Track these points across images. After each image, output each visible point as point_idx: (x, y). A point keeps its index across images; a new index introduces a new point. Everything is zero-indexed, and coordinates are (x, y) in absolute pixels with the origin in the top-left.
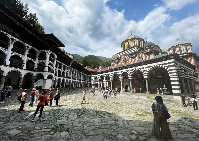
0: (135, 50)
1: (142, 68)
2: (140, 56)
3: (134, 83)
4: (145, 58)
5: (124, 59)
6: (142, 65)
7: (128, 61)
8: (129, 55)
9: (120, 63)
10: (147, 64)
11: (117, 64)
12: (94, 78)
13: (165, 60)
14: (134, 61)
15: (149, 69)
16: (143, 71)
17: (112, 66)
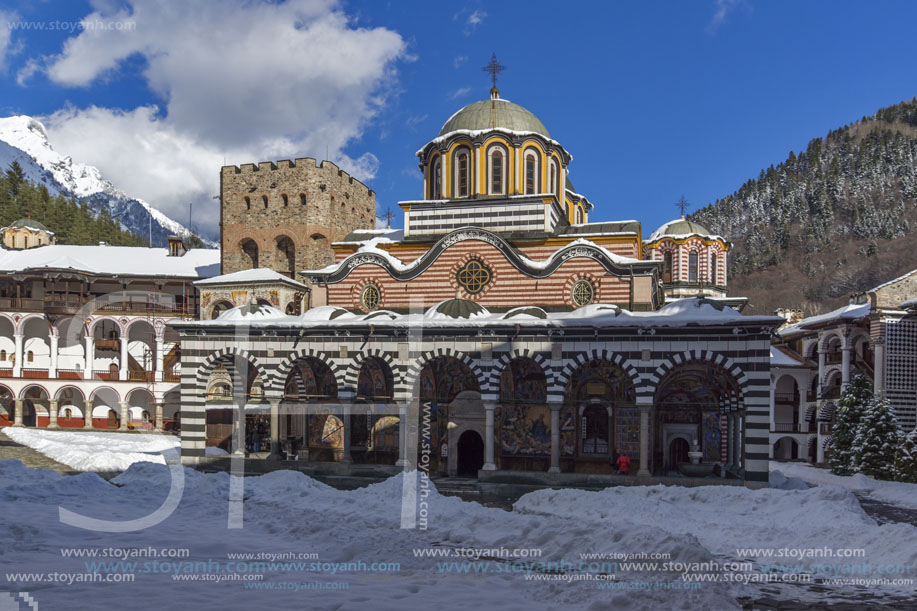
0: (542, 222)
1: (632, 352)
2: (578, 273)
3: (524, 417)
4: (607, 291)
5: (466, 264)
6: (634, 339)
7: (498, 283)
8: (505, 248)
9: (433, 281)
10: (659, 339)
11: (404, 285)
12: (207, 368)
13: (741, 339)
14: (536, 290)
15: (669, 365)
16: (637, 368)
17: (358, 286)
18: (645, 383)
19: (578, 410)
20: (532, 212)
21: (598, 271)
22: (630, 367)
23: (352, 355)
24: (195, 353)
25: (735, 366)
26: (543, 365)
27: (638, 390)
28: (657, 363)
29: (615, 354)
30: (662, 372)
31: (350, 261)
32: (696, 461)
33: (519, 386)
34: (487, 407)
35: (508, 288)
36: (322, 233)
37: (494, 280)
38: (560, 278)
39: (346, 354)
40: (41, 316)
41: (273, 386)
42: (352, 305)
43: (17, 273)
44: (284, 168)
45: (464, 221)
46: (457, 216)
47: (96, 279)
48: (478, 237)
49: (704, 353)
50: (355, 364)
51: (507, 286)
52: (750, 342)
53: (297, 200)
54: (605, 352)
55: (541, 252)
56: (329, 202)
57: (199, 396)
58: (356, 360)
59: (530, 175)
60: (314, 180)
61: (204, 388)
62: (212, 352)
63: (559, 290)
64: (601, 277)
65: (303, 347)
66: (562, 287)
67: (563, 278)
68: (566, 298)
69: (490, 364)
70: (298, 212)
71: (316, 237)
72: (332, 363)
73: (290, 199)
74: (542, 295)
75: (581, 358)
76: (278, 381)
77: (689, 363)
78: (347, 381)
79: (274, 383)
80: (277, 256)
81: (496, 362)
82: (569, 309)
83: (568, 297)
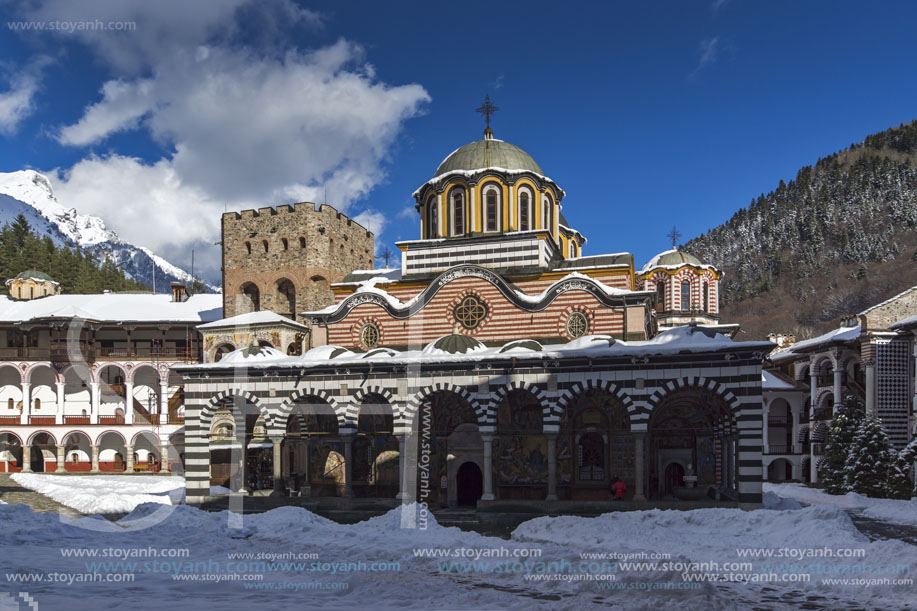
0: (537, 257)
1: (627, 381)
2: (572, 306)
3: (521, 448)
4: (601, 322)
5: (463, 301)
6: (627, 368)
7: (494, 318)
8: (500, 284)
9: (431, 318)
10: (652, 368)
11: (402, 323)
12: (210, 409)
13: (733, 365)
14: (532, 323)
15: (662, 392)
16: (631, 396)
17: (357, 325)
18: (640, 410)
19: (574, 439)
20: (526, 248)
21: (592, 303)
22: (625, 396)
23: (352, 392)
24: (198, 395)
25: (727, 391)
26: (539, 397)
27: (633, 418)
28: (651, 391)
29: (609, 383)
30: (655, 399)
31: (349, 301)
32: (691, 485)
33: (517, 417)
34: (485, 438)
35: (504, 322)
36: (322, 274)
37: (490, 315)
38: (555, 311)
39: (346, 392)
40: (48, 364)
41: (275, 425)
42: (352, 344)
43: (24, 323)
44: (283, 213)
45: (460, 258)
46: (453, 254)
47: (101, 326)
48: (474, 274)
49: (697, 379)
50: (355, 401)
51: (503, 320)
52: (742, 368)
53: (296, 244)
54: (599, 382)
55: (537, 286)
56: (328, 244)
57: (203, 437)
58: (356, 397)
59: (524, 212)
60: (314, 222)
61: (208, 429)
62: (215, 394)
63: (555, 323)
64: (595, 309)
65: (305, 386)
66: (556, 320)
67: (558, 311)
68: (561, 330)
69: (487, 397)
70: (297, 254)
71: (316, 279)
72: (333, 401)
73: (290, 243)
74: (537, 328)
75: (576, 389)
76: (280, 420)
77: (682, 389)
78: (348, 418)
79: (276, 422)
80: (278, 298)
81: (493, 395)
82: (564, 341)
83: (563, 330)
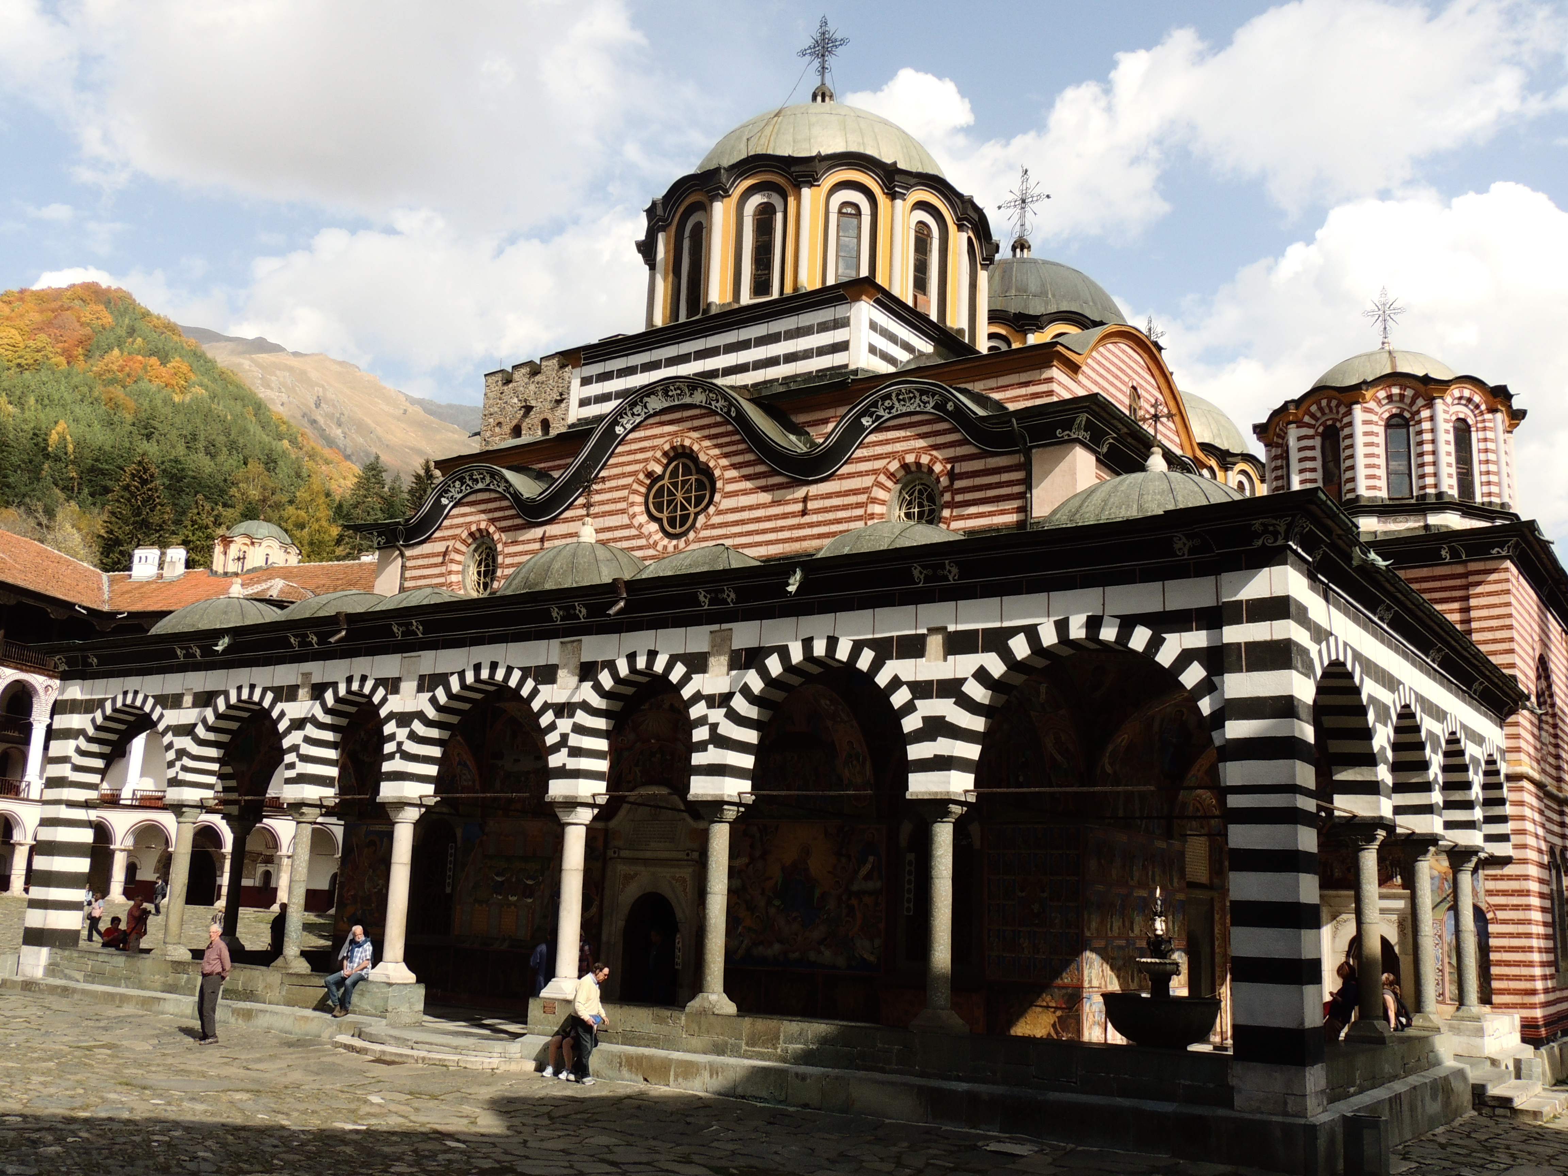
0: (842, 346)
1: (900, 640)
3: (764, 855)
5: (666, 467)
6: (907, 598)
7: (727, 504)
8: (740, 416)
10: (971, 594)
11: (539, 532)
13: (1201, 570)
14: (805, 513)
15: (996, 667)
16: (913, 686)
17: (458, 545)
18: (933, 728)
19: (895, 833)
20: (824, 327)
21: (949, 445)
22: (896, 683)
23: (318, 692)
25: (1186, 657)
26: (687, 693)
27: (916, 752)
28: (966, 665)
29: (858, 648)
30: (977, 692)
31: (443, 488)
35: (746, 515)
37: (718, 498)
38: (860, 474)
39: (308, 691)
41: (184, 776)
46: (669, 362)
48: (687, 400)
49: (1094, 625)
50: (321, 715)
51: (743, 509)
54: (832, 645)
57: (71, 804)
62: (101, 703)
63: (859, 505)
64: (955, 460)
66: (862, 498)
67: (867, 473)
74: (819, 524)
75: (774, 666)
79: (185, 769)
81: (587, 693)
